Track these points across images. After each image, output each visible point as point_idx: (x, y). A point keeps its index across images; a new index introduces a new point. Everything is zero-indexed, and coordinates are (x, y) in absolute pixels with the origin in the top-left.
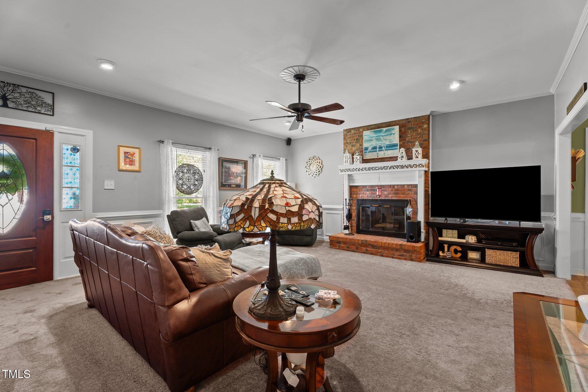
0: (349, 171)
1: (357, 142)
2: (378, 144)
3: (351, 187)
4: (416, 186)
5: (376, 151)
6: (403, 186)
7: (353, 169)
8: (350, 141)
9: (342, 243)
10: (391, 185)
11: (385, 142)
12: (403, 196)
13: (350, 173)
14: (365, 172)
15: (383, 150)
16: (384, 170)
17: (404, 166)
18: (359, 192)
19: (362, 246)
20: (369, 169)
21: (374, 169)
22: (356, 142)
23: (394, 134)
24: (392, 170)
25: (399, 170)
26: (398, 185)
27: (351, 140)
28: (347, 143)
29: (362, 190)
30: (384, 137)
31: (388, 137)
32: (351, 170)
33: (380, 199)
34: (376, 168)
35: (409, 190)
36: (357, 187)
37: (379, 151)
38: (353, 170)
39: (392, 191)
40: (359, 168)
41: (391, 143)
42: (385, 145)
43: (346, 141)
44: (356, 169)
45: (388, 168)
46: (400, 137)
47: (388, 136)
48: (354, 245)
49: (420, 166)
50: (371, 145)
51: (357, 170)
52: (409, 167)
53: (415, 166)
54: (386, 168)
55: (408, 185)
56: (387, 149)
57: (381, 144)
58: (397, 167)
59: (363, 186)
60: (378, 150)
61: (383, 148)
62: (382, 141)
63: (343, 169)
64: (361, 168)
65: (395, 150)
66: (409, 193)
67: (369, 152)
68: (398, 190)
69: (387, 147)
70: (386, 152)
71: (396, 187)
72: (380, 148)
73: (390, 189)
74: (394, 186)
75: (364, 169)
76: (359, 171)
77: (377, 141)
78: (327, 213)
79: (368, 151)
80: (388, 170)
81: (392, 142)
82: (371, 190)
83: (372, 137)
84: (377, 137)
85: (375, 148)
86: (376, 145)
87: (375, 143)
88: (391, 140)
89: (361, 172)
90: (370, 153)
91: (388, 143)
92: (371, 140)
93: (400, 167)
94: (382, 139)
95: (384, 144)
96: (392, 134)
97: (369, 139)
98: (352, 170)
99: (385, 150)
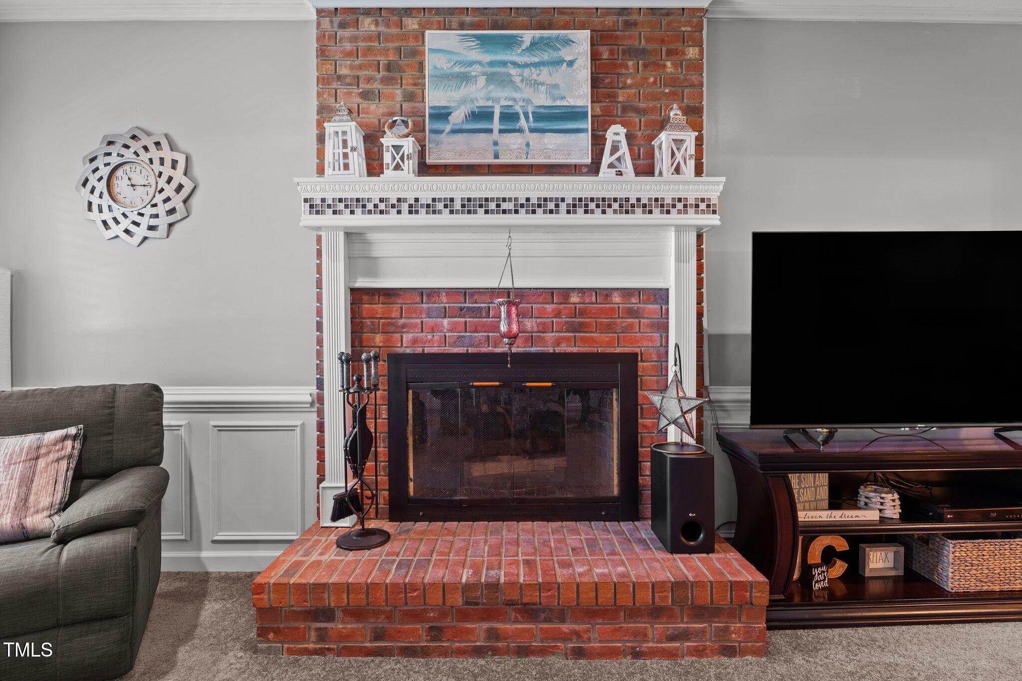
0: (358, 211)
1: (392, 79)
2: (497, 100)
3: (357, 296)
4: (660, 296)
5: (490, 131)
6: (606, 293)
7: (381, 200)
8: (352, 67)
9: (339, 614)
10: (551, 292)
11: (528, 93)
12: (606, 337)
13: (359, 220)
14: (445, 218)
15: (520, 131)
16: (540, 218)
17: (633, 201)
18: (402, 321)
19: (463, 615)
20: (469, 206)
21: (492, 206)
22: (386, 81)
23: (571, 63)
24: (580, 217)
25: (611, 218)
26: (582, 291)
27: (361, 67)
28: (339, 78)
29: (413, 312)
30: (527, 72)
31: (544, 75)
32: (370, 206)
33: (515, 356)
34: (505, 206)
35: (632, 313)
36: (389, 294)
37: (501, 131)
38: (382, 206)
39: (558, 314)
40: (417, 200)
41: (558, 103)
42: (530, 110)
43: (330, 67)
44: (399, 200)
45: (563, 207)
46: (595, 83)
47: (545, 70)
48: (416, 616)
49: (703, 206)
50: (463, 102)
51: (405, 207)
52: (656, 211)
53: (680, 206)
54: (551, 206)
55: (627, 293)
56: (541, 125)
57: (514, 100)
58: (604, 204)
59: (421, 292)
60: (496, 125)
61: (523, 123)
62: (517, 89)
63: (323, 200)
64: (426, 198)
65: (573, 136)
66: (631, 326)
67: (454, 132)
68: (583, 313)
69: (539, 117)
70: (534, 138)
71: (575, 299)
72: (509, 117)
73: (549, 307)
74: (566, 293)
75: (440, 206)
76: (413, 216)
77: (492, 87)
78: (221, 429)
79: (448, 128)
80: (562, 218)
81: (563, 98)
82: (461, 313)
83: (471, 63)
84: (492, 64)
85: (482, 115)
86: (490, 103)
87: (482, 94)
88: (556, 86)
89: (423, 218)
90: (459, 137)
91: (542, 99)
92: (465, 78)
93: (616, 206)
94: (518, 79)
95: (528, 101)
96: (559, 62)
97: (457, 69)
98: (376, 206)
99: (532, 131)
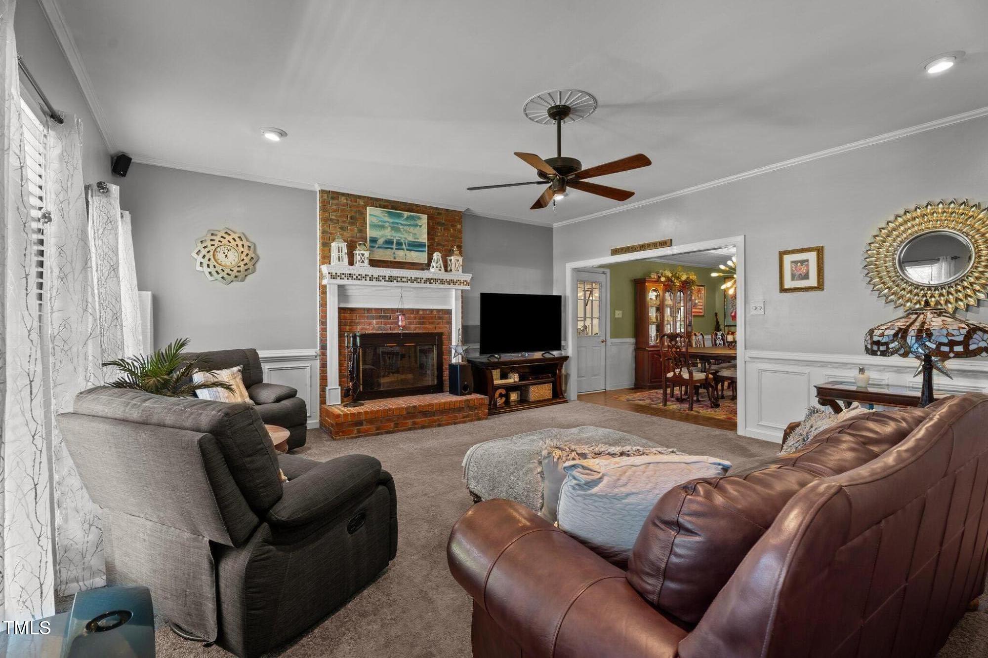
0: (350, 279)
1: (353, 223)
2: (395, 237)
3: (343, 311)
4: (449, 312)
5: (392, 248)
6: (431, 311)
7: (359, 275)
8: (336, 216)
9: (365, 423)
10: (413, 310)
11: (406, 235)
12: (431, 326)
13: (345, 282)
14: (383, 283)
15: (403, 249)
16: (415, 284)
18: (357, 321)
19: (405, 418)
20: (392, 279)
21: (399, 279)
22: (351, 223)
23: (421, 226)
24: (428, 285)
26: (423, 310)
27: (340, 217)
28: (331, 220)
29: (361, 317)
30: (405, 227)
31: (412, 229)
32: (355, 277)
33: (403, 333)
34: (404, 280)
35: (440, 318)
36: (352, 310)
37: (396, 249)
38: (359, 277)
39: (415, 318)
40: (372, 276)
41: (416, 240)
42: (406, 242)
43: (327, 215)
44: (366, 275)
46: (429, 234)
47: (412, 228)
48: (389, 420)
49: (465, 283)
50: (382, 236)
51: (368, 278)
52: (451, 284)
53: (459, 282)
54: (419, 280)
55: (439, 311)
56: (411, 248)
57: (401, 238)
59: (364, 309)
60: (394, 246)
61: (404, 246)
62: (402, 234)
63: (336, 274)
64: (376, 276)
65: (421, 253)
66: (440, 322)
67: (379, 247)
68: (424, 318)
69: (409, 245)
70: (408, 253)
71: (421, 313)
72: (399, 244)
73: (412, 316)
74: (418, 310)
75: (381, 278)
76: (371, 282)
77: (393, 232)
79: (377, 246)
80: (422, 285)
81: (418, 239)
82: (380, 317)
83: (385, 222)
84: (393, 223)
85: (389, 242)
86: (392, 238)
87: (389, 234)
88: (415, 234)
89: (374, 282)
90: (381, 250)
91: (411, 238)
92: (383, 227)
93: (439, 281)
94: (402, 230)
95: (406, 239)
96: (417, 225)
97: (380, 223)
98: (357, 277)
99: (407, 250)
